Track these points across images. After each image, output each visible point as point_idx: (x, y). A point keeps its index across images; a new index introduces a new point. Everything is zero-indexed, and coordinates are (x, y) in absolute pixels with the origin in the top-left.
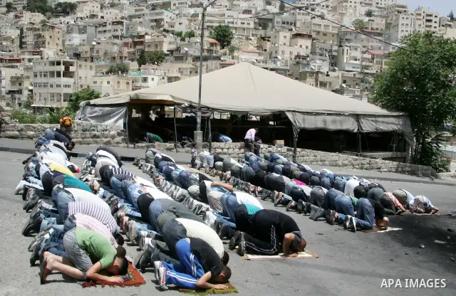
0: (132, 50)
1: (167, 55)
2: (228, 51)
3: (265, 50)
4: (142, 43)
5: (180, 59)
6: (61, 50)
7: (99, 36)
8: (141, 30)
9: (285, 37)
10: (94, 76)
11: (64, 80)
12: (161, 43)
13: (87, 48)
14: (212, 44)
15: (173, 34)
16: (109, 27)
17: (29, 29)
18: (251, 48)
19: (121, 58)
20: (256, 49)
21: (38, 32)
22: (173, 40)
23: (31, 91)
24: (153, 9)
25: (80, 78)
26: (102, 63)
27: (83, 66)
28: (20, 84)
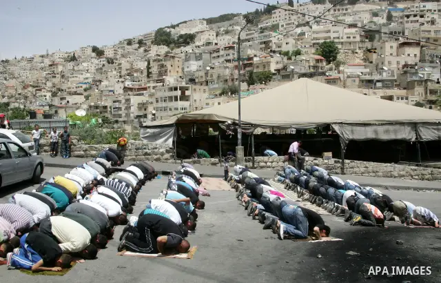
0: (242, 72)
1: (274, 74)
2: (334, 67)
3: (371, 62)
4: (251, 65)
5: (287, 77)
6: (181, 77)
7: (213, 62)
8: (250, 52)
9: (391, 47)
10: (207, 99)
11: (180, 104)
12: (269, 63)
13: (202, 73)
14: (318, 61)
15: (280, 54)
16: (222, 53)
17: (154, 61)
18: (358, 61)
19: (233, 80)
20: (362, 62)
21: (161, 63)
22: (279, 59)
23: (154, 115)
24: (262, 32)
25: (195, 100)
26: (216, 86)
27: (197, 90)
28: (145, 110)
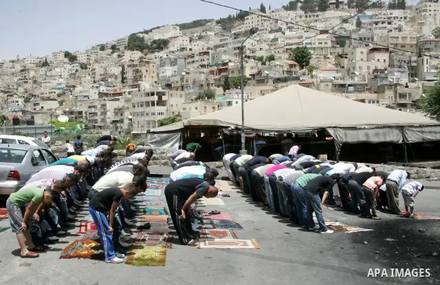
0: (217, 77)
1: (249, 79)
2: (307, 71)
3: (343, 67)
4: (226, 70)
5: (262, 81)
6: (156, 82)
7: (188, 66)
8: (225, 58)
9: (362, 52)
10: (183, 103)
11: (157, 109)
12: (243, 68)
13: (178, 78)
14: (291, 66)
15: (254, 59)
16: (196, 58)
17: (129, 66)
18: (330, 66)
19: (208, 85)
20: (333, 67)
21: (136, 68)
22: (254, 65)
23: (131, 120)
24: (235, 38)
25: (172, 105)
26: (192, 91)
27: (174, 95)
28: (122, 115)
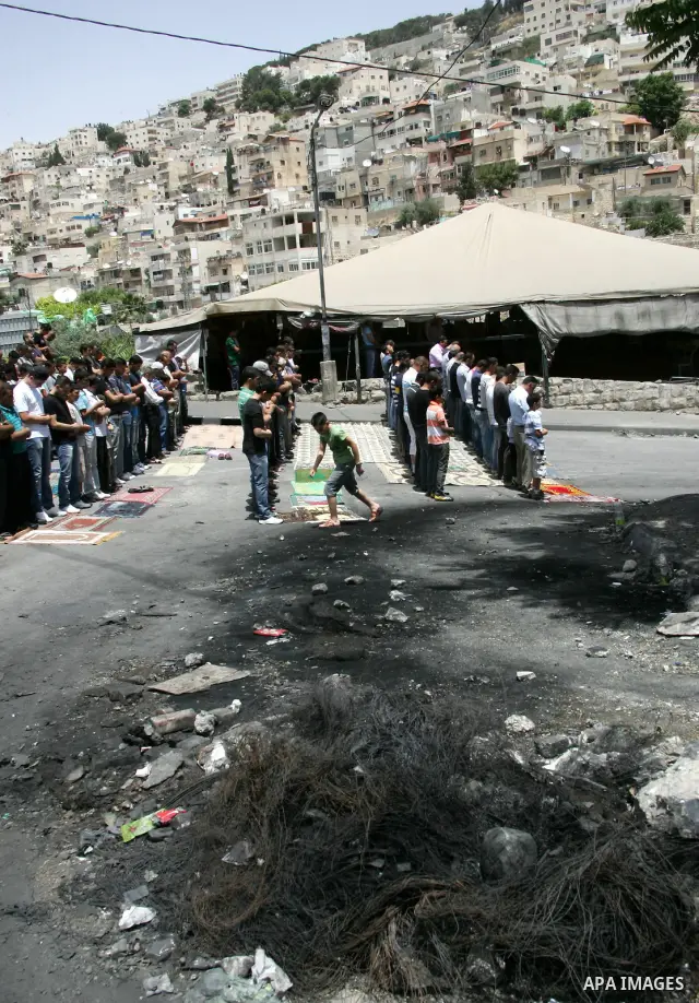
0: (447, 167)
1: (523, 169)
2: (671, 140)
4: (467, 149)
5: (553, 174)
6: (305, 188)
7: (381, 144)
8: (467, 116)
10: (363, 238)
11: (303, 254)
12: (509, 142)
13: (354, 177)
14: (630, 128)
15: (539, 116)
16: (399, 123)
17: (242, 152)
19: (426, 189)
21: (256, 157)
22: (537, 131)
23: (245, 283)
24: (494, 64)
25: (337, 244)
26: (388, 205)
27: (341, 219)
28: (225, 272)
